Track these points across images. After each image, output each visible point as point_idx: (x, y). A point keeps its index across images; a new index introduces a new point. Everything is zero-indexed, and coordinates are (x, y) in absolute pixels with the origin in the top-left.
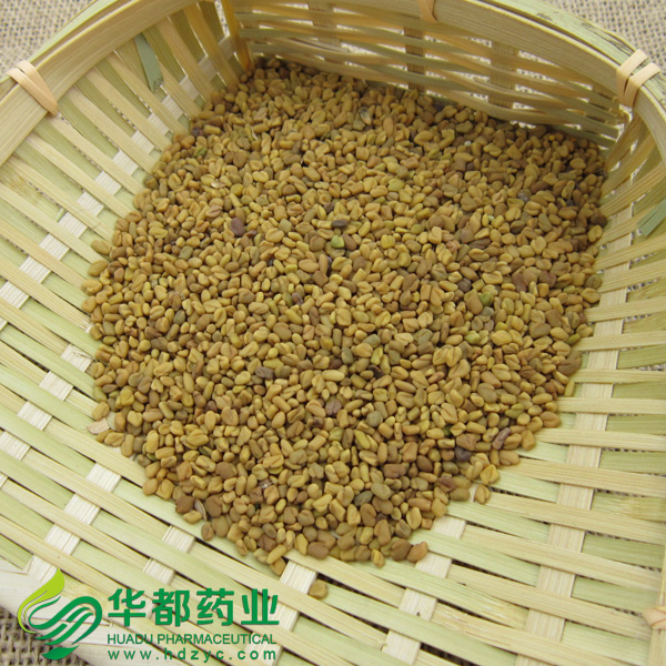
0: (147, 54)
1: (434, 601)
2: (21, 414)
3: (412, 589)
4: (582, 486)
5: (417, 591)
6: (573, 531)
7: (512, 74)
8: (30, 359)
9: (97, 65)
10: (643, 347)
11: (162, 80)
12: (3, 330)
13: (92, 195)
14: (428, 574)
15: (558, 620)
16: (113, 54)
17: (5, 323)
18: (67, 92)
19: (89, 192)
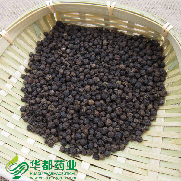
0: (36, 28)
1: (123, 169)
2: (7, 125)
3: (116, 167)
4: (159, 137)
5: (118, 167)
6: (158, 149)
7: (133, 30)
8: (9, 110)
9: (23, 31)
10: (173, 99)
11: (40, 34)
12: (1, 103)
13: (23, 65)
14: (120, 162)
15: (156, 172)
16: (27, 28)
17: (2, 101)
18: (15, 38)
19: (22, 65)
